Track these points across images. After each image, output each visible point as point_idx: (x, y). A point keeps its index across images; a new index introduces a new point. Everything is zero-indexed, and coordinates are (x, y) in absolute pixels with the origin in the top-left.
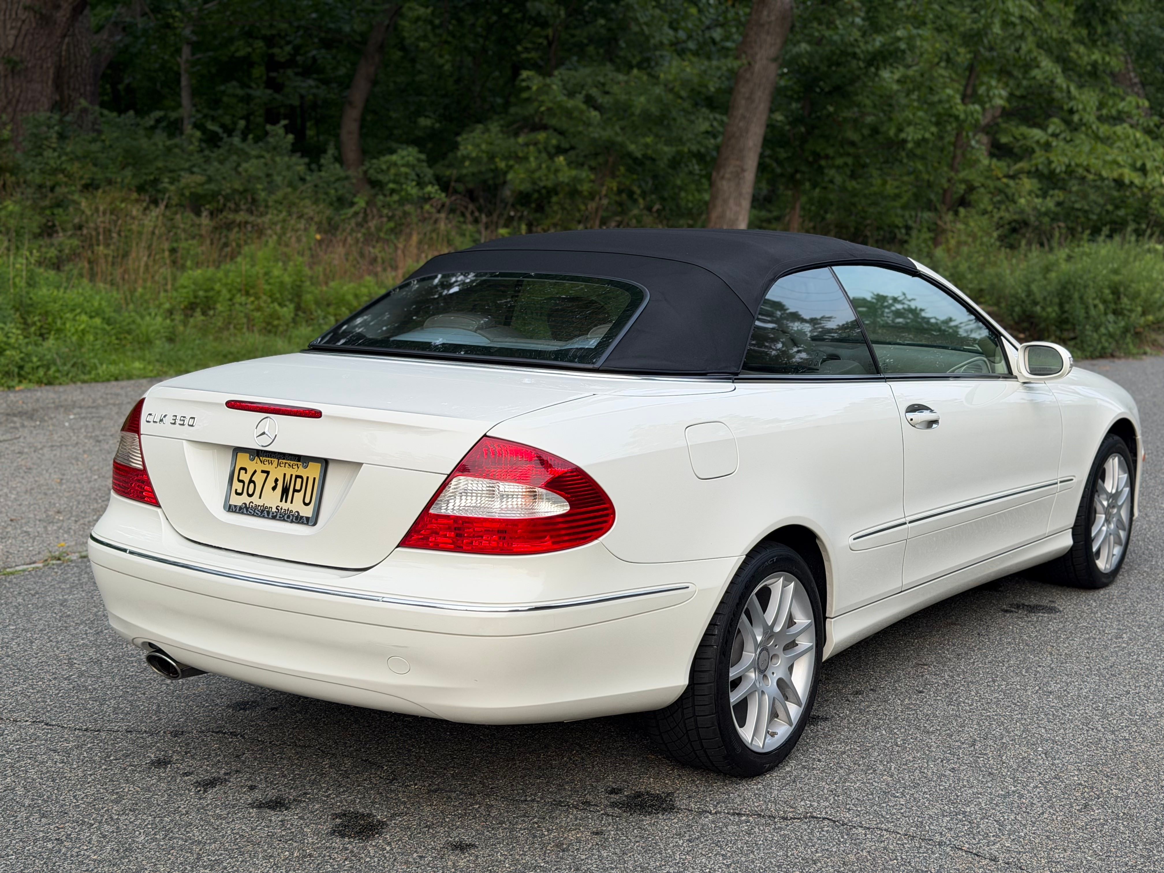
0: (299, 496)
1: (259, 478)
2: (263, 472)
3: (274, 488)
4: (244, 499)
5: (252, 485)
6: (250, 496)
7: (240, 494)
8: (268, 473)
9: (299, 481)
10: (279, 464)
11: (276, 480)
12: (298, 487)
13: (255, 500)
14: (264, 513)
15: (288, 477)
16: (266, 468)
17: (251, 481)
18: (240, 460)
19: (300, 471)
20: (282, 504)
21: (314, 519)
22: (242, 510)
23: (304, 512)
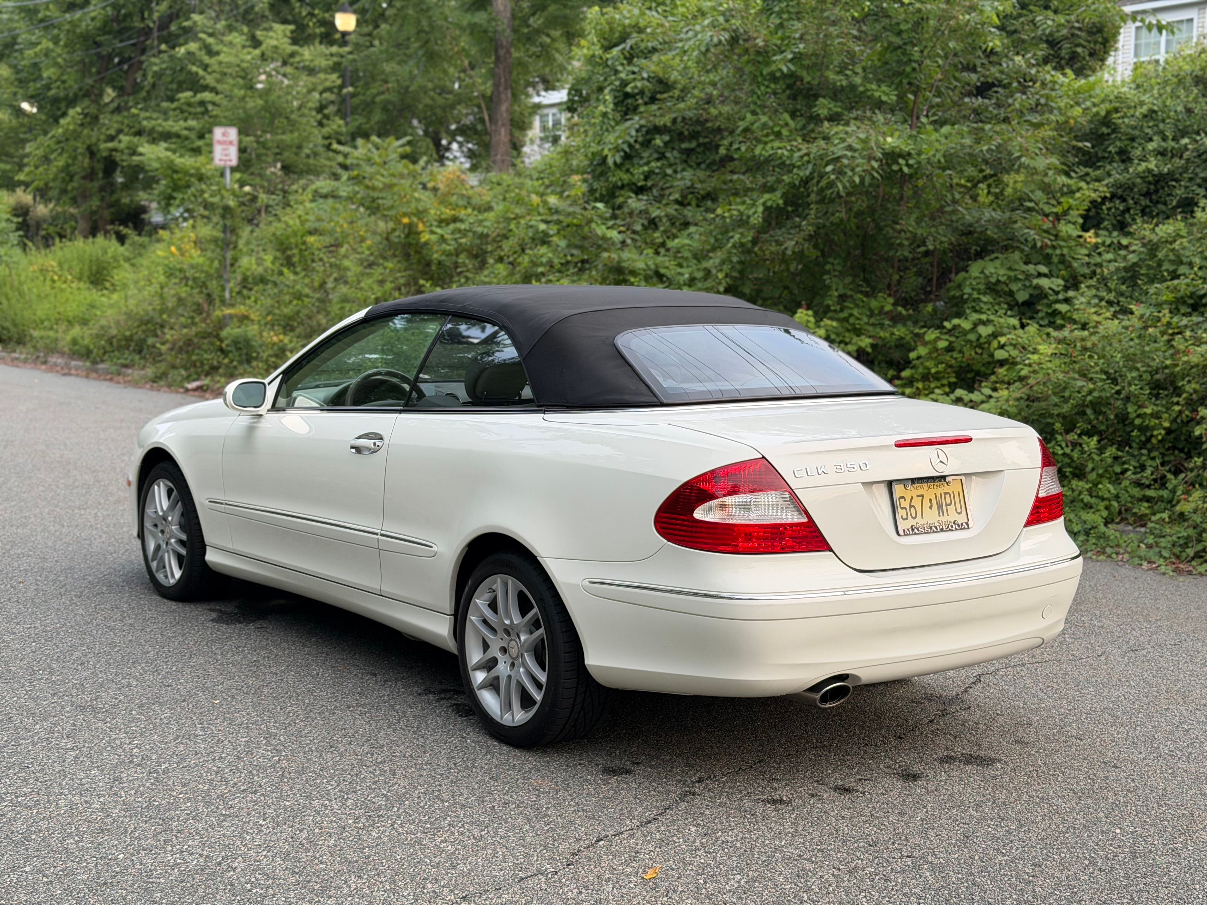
0: (951, 508)
1: (917, 502)
2: (918, 496)
3: (931, 507)
4: (911, 522)
5: (913, 510)
6: (915, 518)
7: (906, 519)
8: (922, 496)
9: (947, 496)
10: (929, 487)
11: (931, 500)
12: (948, 502)
13: (920, 520)
14: (931, 529)
15: (938, 496)
16: (920, 492)
17: (911, 506)
18: (898, 490)
19: (947, 489)
20: (942, 518)
21: (967, 524)
22: (914, 531)
23: (961, 519)
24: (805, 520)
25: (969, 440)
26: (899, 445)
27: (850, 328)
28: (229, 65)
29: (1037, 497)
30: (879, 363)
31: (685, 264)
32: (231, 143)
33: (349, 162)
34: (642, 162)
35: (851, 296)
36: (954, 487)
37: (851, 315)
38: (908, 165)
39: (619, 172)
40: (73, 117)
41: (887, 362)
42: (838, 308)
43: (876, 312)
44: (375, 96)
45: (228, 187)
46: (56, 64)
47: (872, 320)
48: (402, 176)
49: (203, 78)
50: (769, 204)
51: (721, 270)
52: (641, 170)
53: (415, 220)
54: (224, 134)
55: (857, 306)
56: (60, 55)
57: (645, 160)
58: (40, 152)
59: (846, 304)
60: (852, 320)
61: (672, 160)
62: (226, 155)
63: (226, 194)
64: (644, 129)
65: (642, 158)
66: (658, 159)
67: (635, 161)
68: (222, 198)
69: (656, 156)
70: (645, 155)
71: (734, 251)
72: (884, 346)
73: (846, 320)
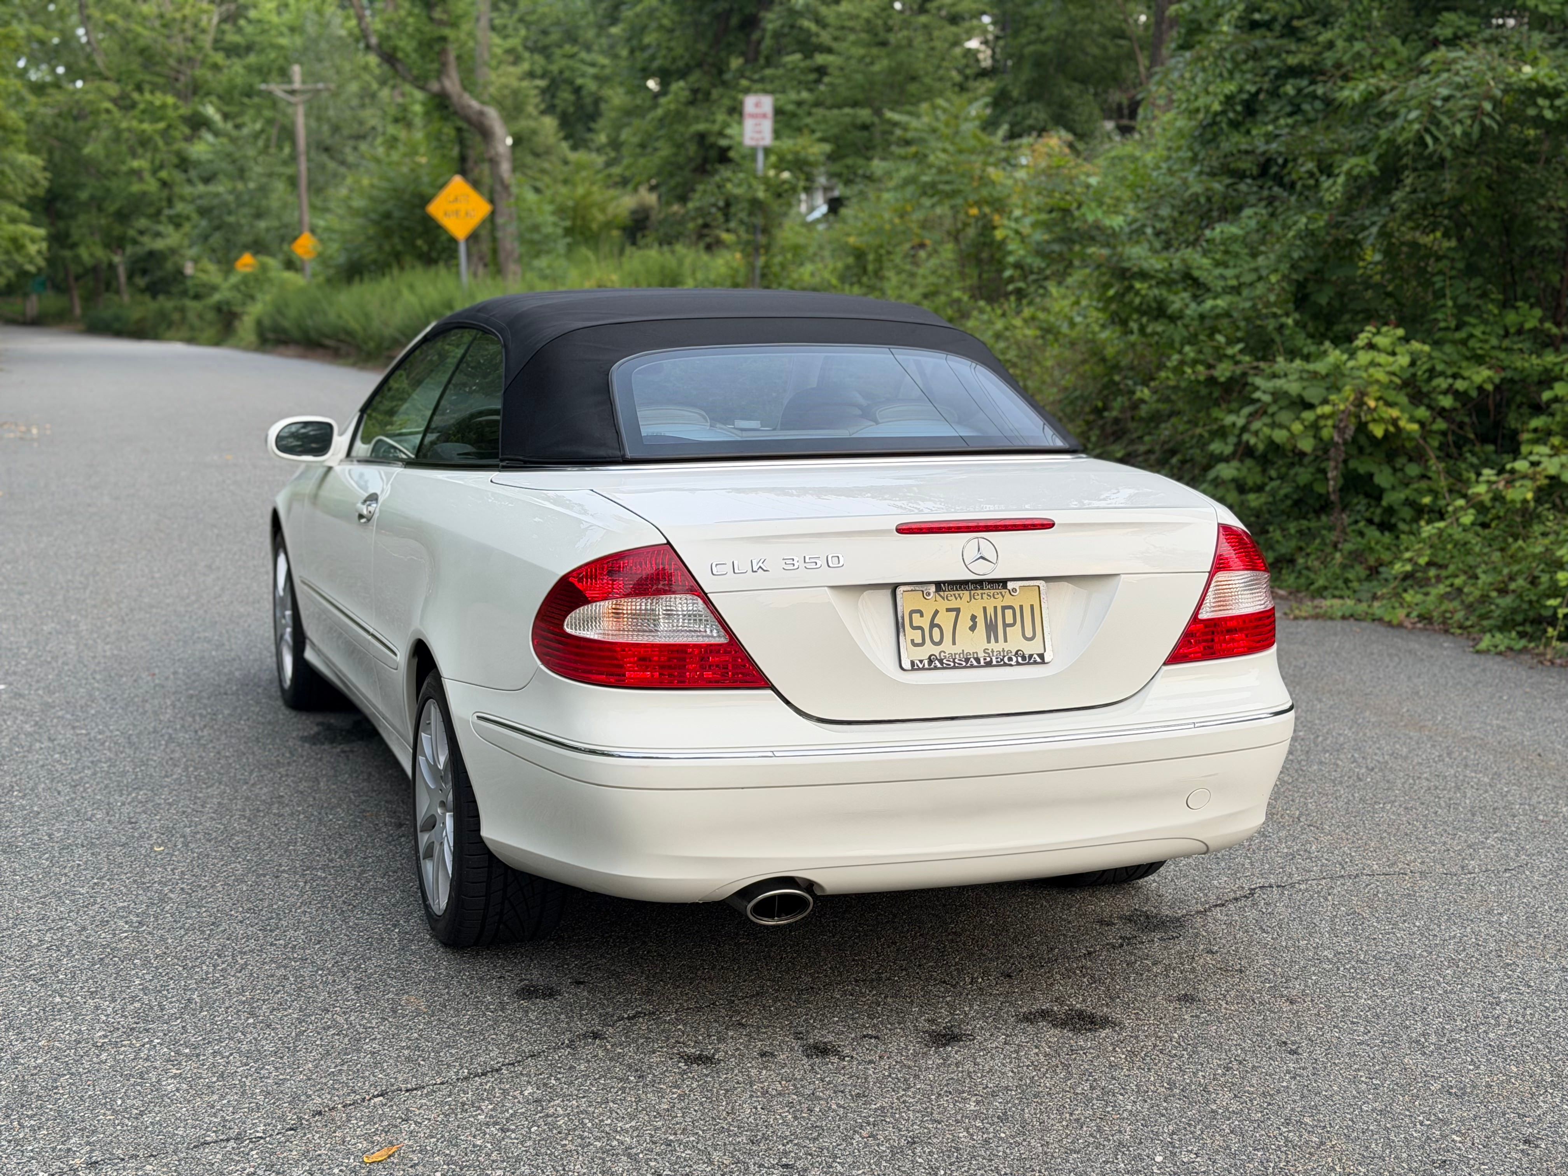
0: (1014, 630)
1: (945, 620)
2: (948, 610)
3: (973, 628)
4: (929, 649)
5: (936, 631)
6: (938, 644)
7: (923, 644)
8: (958, 610)
9: (1009, 613)
10: (971, 597)
11: (973, 618)
12: (1009, 620)
13: (947, 648)
14: (968, 662)
15: (990, 611)
16: (954, 604)
17: (933, 625)
18: (907, 601)
19: (1008, 600)
20: (993, 646)
21: (1041, 656)
22: (934, 663)
23: (1030, 648)
24: (723, 640)
25: (1048, 525)
26: (904, 530)
27: (1468, 354)
28: (852, 17)
29: (1195, 618)
30: (1519, 406)
31: (1231, 263)
32: (764, 116)
33: (910, 135)
34: (1267, 119)
35: (1478, 307)
36: (1019, 597)
37: (1471, 336)
38: (1552, 107)
39: (1236, 134)
40: (676, 94)
41: (1530, 407)
42: (1453, 324)
43: (1512, 330)
44: (1023, 46)
45: (760, 173)
46: (661, 27)
47: (1506, 343)
48: (972, 151)
49: (817, 35)
50: (1355, 172)
51: (1276, 271)
52: (1263, 130)
53: (987, 210)
54: (757, 105)
55: (1485, 322)
56: (665, 16)
57: (1272, 116)
58: (635, 140)
59: (1468, 319)
60: (1472, 343)
61: (1312, 115)
62: (760, 132)
63: (755, 183)
64: (1273, 72)
65: (1267, 113)
66: (1290, 115)
67: (1260, 118)
68: (750, 186)
69: (1288, 109)
70: (1273, 108)
71: (1298, 242)
72: (1523, 380)
73: (1464, 342)
